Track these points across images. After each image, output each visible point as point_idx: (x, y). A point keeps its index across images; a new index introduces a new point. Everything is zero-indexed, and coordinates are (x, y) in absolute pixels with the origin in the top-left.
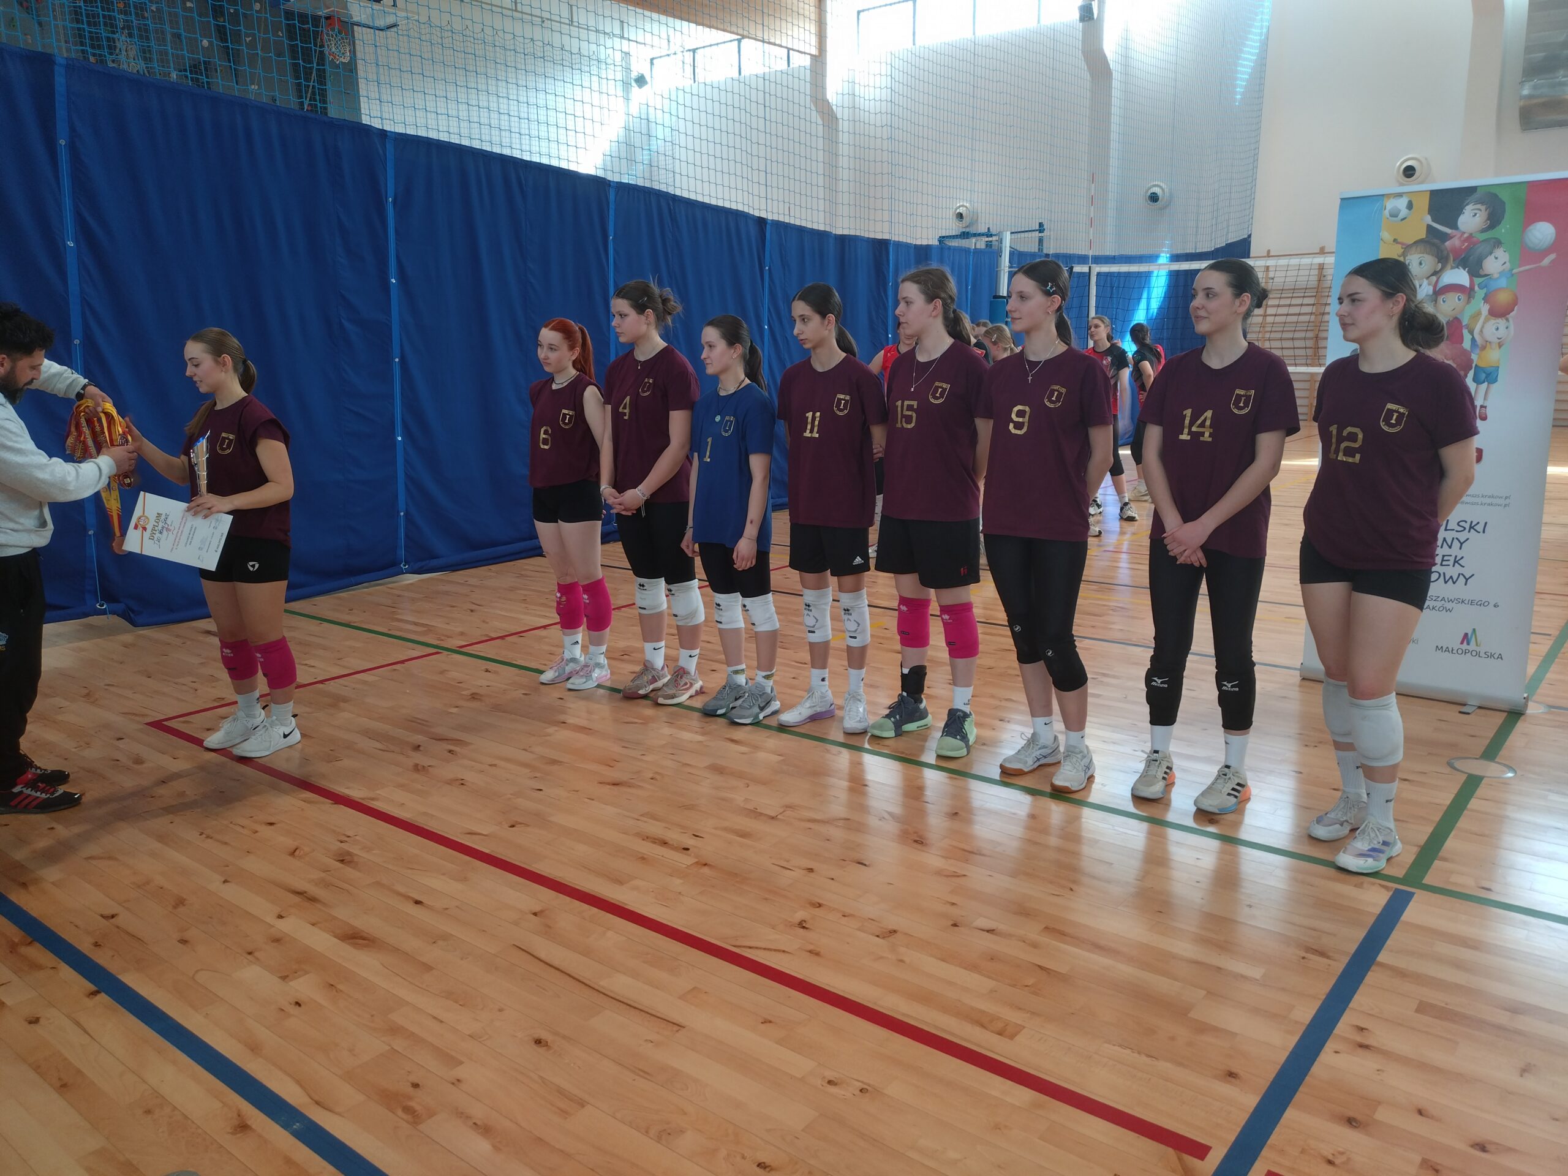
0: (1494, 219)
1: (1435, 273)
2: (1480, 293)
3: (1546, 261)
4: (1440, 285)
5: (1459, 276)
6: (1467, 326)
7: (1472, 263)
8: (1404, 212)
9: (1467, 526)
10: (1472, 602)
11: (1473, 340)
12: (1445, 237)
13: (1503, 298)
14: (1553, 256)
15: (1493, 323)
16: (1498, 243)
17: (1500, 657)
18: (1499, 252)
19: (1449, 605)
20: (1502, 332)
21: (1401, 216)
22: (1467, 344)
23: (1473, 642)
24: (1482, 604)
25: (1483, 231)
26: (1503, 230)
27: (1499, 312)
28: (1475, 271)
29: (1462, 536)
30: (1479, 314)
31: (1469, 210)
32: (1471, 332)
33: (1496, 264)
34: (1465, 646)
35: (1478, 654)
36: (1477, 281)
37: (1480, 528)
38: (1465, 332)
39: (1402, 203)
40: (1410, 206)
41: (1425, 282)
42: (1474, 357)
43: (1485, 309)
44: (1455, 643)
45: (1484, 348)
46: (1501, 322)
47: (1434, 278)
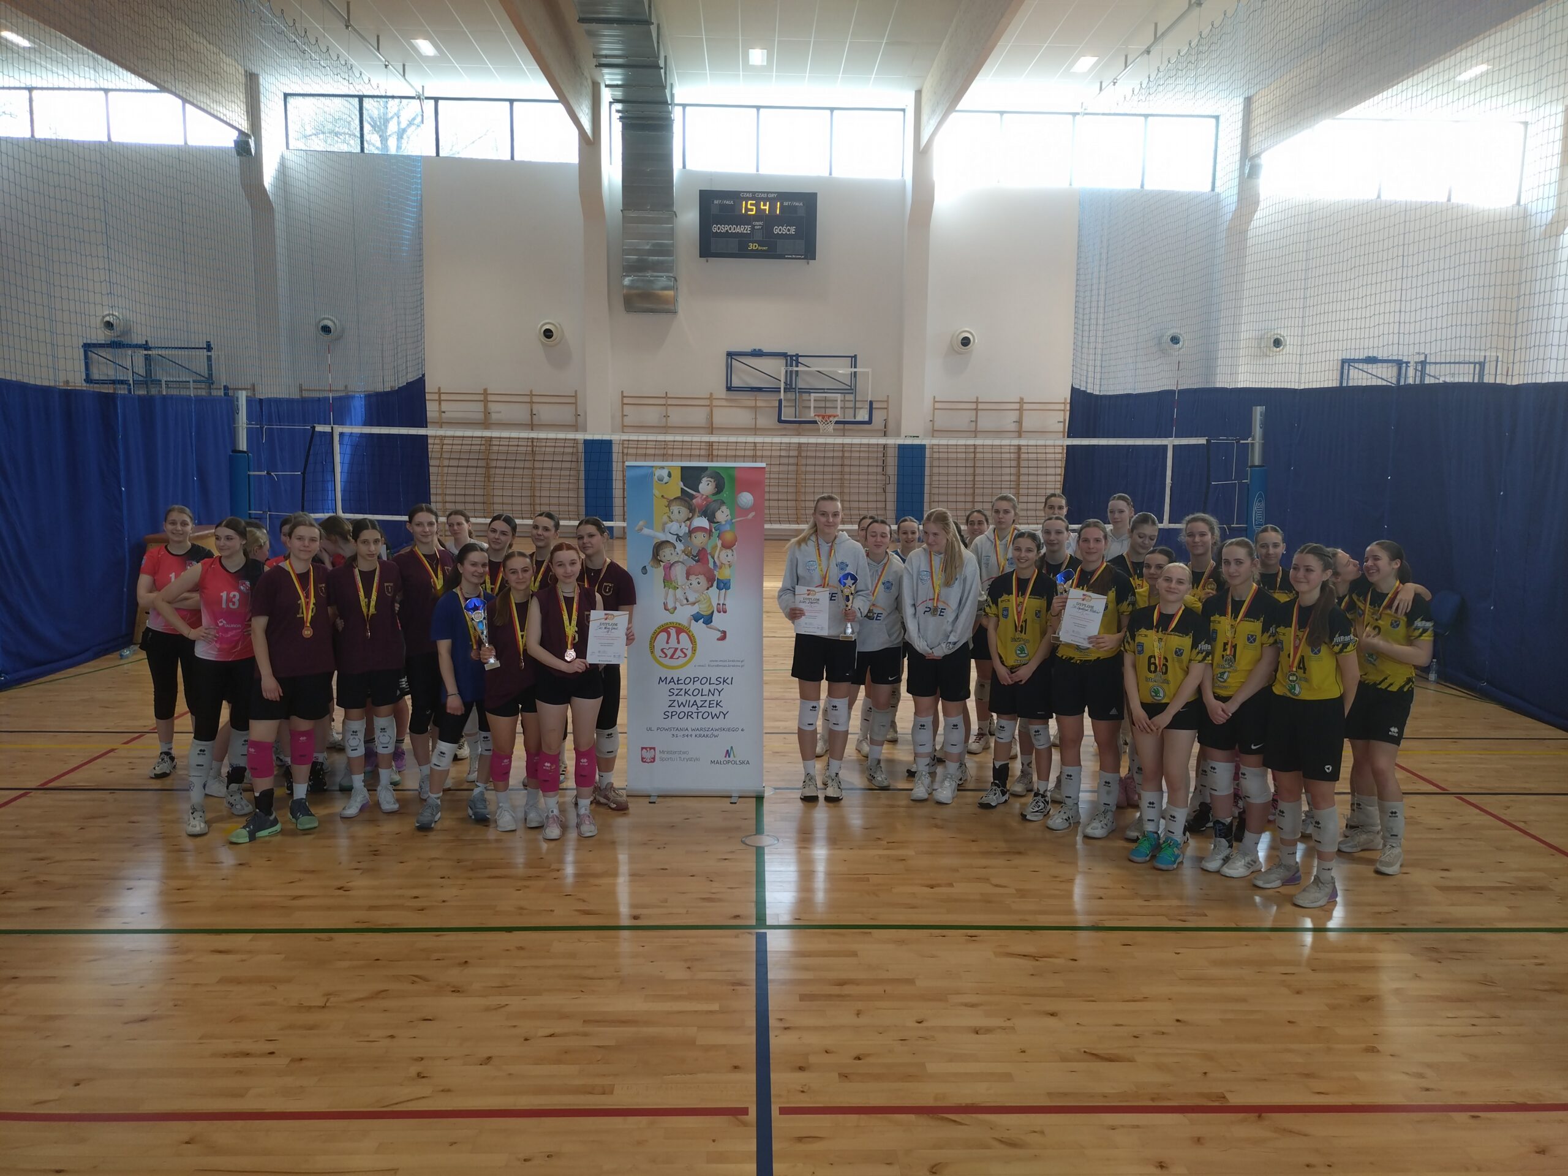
0: (719, 488)
1: (688, 519)
2: (715, 533)
3: (750, 516)
4: (692, 527)
5: (702, 522)
6: (710, 554)
7: (709, 513)
8: (666, 479)
9: (722, 681)
10: (729, 730)
11: (714, 562)
12: (692, 497)
13: (729, 536)
14: (753, 514)
15: (724, 552)
16: (723, 503)
17: (748, 763)
18: (724, 508)
19: (716, 733)
20: (730, 558)
21: (665, 480)
22: (711, 565)
23: (732, 755)
24: (735, 730)
25: (714, 494)
26: (724, 495)
27: (727, 546)
28: (712, 519)
29: (720, 687)
30: (716, 546)
31: (704, 480)
32: (713, 558)
33: (723, 515)
34: (727, 759)
35: (735, 763)
36: (714, 525)
37: (729, 681)
38: (709, 557)
39: (665, 473)
40: (670, 475)
41: (683, 524)
42: (716, 573)
43: (719, 543)
44: (721, 757)
45: (721, 568)
46: (729, 552)
47: (688, 522)
